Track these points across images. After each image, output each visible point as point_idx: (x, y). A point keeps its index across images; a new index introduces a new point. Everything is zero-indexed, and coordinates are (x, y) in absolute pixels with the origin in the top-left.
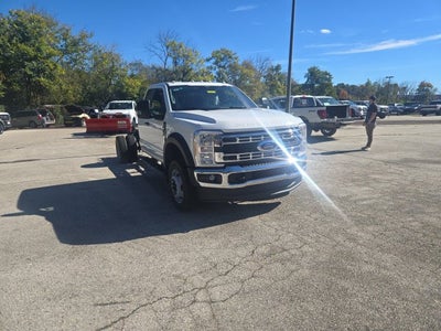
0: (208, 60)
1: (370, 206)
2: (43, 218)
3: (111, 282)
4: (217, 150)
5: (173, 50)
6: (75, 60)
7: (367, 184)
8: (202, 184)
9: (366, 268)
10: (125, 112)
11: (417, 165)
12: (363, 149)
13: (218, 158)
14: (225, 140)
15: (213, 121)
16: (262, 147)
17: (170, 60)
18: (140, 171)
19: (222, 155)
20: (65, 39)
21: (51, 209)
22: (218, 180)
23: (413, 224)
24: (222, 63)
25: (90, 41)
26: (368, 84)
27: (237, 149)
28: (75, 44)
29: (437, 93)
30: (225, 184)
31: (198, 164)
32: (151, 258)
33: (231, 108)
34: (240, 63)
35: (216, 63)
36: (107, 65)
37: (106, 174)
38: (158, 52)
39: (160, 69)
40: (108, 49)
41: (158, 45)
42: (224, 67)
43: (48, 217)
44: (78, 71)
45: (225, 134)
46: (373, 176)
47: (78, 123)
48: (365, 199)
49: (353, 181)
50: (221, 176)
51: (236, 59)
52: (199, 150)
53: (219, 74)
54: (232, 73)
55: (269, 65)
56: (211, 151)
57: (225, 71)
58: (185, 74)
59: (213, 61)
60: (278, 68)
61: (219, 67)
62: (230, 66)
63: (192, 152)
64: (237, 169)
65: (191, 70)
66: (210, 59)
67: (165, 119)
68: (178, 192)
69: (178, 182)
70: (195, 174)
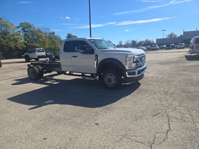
0: (18, 27)
4: (134, 62)
8: (129, 76)
15: (131, 52)
19: (136, 64)
24: (26, 30)
31: (127, 69)
35: (23, 29)
42: (27, 32)
50: (135, 72)
51: (34, 28)
52: (128, 63)
53: (25, 35)
54: (32, 35)
55: (49, 32)
56: (131, 63)
57: (28, 34)
58: (5, 35)
59: (21, 28)
60: (53, 33)
61: (25, 31)
62: (31, 31)
63: (124, 65)
64: (139, 69)
65: (9, 32)
66: (19, 27)
67: (96, 53)
68: (113, 82)
69: (113, 78)
70: (127, 73)
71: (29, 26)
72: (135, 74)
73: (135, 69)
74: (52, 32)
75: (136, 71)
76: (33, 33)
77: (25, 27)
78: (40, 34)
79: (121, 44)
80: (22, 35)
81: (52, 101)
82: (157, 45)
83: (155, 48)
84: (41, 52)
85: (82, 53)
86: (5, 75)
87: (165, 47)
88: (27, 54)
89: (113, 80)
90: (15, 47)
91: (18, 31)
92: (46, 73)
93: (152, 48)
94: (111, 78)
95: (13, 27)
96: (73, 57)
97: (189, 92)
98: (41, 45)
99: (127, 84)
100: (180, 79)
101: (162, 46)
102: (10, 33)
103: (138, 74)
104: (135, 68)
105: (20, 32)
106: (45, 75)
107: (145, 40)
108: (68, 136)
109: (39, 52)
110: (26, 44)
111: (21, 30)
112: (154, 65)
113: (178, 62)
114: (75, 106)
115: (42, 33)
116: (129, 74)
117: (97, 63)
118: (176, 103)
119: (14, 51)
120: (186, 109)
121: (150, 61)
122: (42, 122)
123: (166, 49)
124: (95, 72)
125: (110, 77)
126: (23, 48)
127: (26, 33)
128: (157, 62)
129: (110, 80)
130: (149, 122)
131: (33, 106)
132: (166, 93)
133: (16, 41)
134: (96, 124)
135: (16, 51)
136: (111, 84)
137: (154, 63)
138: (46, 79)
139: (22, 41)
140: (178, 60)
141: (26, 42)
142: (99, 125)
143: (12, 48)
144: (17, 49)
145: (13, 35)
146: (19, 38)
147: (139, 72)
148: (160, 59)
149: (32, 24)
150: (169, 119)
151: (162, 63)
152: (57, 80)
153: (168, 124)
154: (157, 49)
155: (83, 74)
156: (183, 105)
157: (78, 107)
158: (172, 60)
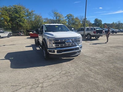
0: (66, 17)
1: (100, 60)
2: (9, 61)
3: (18, 80)
4: (53, 43)
5: (56, 15)
6: (30, 18)
7: (102, 54)
8: (50, 53)
9: (91, 79)
11: (120, 48)
12: (106, 43)
13: (54, 45)
14: (56, 41)
15: (53, 35)
16: (67, 43)
17: (55, 17)
18: (40, 48)
20: (27, 12)
21: (13, 58)
22: (54, 52)
23: (111, 66)
24: (69, 18)
25: (34, 13)
26: (113, 23)
27: (59, 43)
28: (30, 14)
30: (56, 53)
31: (49, 47)
32: (32, 73)
33: (62, 31)
34: (75, 18)
35: (68, 18)
36: (38, 19)
37: (31, 49)
38: (52, 15)
39: (52, 20)
40: (39, 15)
41: (52, 13)
43: (11, 60)
44: (31, 21)
45: (56, 39)
46: (105, 51)
47: (29, 35)
48: (100, 58)
49: (99, 52)
65: (61, 20)
70: (48, 50)
77: (69, 17)
104: (55, 48)
149: (72, 15)
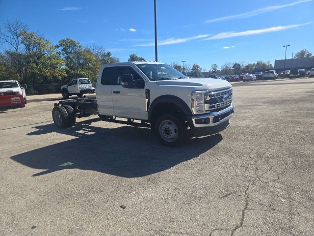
0: (57, 47)
4: (206, 102)
8: (196, 125)
10: (15, 90)
13: (206, 107)
14: (210, 96)
15: (200, 85)
19: (209, 105)
22: (207, 121)
24: (69, 50)
27: (215, 101)
29: (202, 71)
30: (211, 124)
31: (195, 113)
39: (14, 53)
42: (70, 53)
50: (209, 119)
51: (80, 47)
52: (196, 103)
53: (67, 58)
54: (78, 57)
55: (102, 52)
56: (202, 104)
57: (71, 56)
58: (39, 58)
59: (61, 48)
60: (109, 54)
61: (67, 53)
62: (76, 52)
63: (189, 106)
64: (216, 113)
65: (44, 54)
66: (59, 46)
67: (146, 87)
68: (173, 134)
69: (172, 128)
70: (193, 120)
71: (73, 44)
72: (209, 123)
73: (209, 114)
74: (106, 52)
75: (211, 118)
76: (78, 54)
77: (67, 46)
78: (89, 56)
79: (215, 69)
80: (62, 58)
81: (71, 164)
82: (274, 71)
83: (271, 75)
84: (86, 83)
85: (125, 86)
86: (25, 118)
87: (289, 73)
88: (65, 86)
89: (173, 132)
90: (53, 76)
91: (57, 53)
92: (80, 117)
93: (266, 76)
94: (169, 128)
95: (50, 46)
96: (114, 92)
97: (302, 156)
98: (89, 73)
99: (200, 137)
100: (295, 132)
101: (284, 73)
102: (46, 55)
103: (214, 122)
104: (209, 112)
105: (59, 53)
106: (78, 120)
107: (256, 63)
108: (69, 226)
109: (82, 83)
110: (67, 72)
111: (61, 51)
112: (259, 105)
113: (301, 101)
114: (102, 173)
115: (92, 54)
116: (197, 122)
117: (149, 102)
118: (271, 175)
119: (50, 82)
120: (284, 187)
121: (254, 98)
122: (41, 199)
123: (291, 78)
124: (146, 118)
125: (168, 126)
126: (64, 78)
127: (68, 54)
128: (265, 100)
129: (167, 132)
130: (209, 209)
131: (41, 171)
132: (260, 156)
133: (54, 67)
134: (121, 207)
135: (53, 81)
136: (169, 137)
137: (259, 102)
138: (80, 126)
139: (62, 67)
140: (303, 97)
141: (68, 69)
142: (126, 210)
143: (48, 77)
144: (55, 79)
145: (49, 58)
146: (57, 64)
147: (216, 119)
148: (272, 95)
149: (77, 42)
150: (247, 205)
151: (274, 102)
152: (94, 129)
153: (241, 213)
154: (274, 78)
155: (129, 119)
156: (282, 178)
157: (106, 175)
158: (294, 97)
